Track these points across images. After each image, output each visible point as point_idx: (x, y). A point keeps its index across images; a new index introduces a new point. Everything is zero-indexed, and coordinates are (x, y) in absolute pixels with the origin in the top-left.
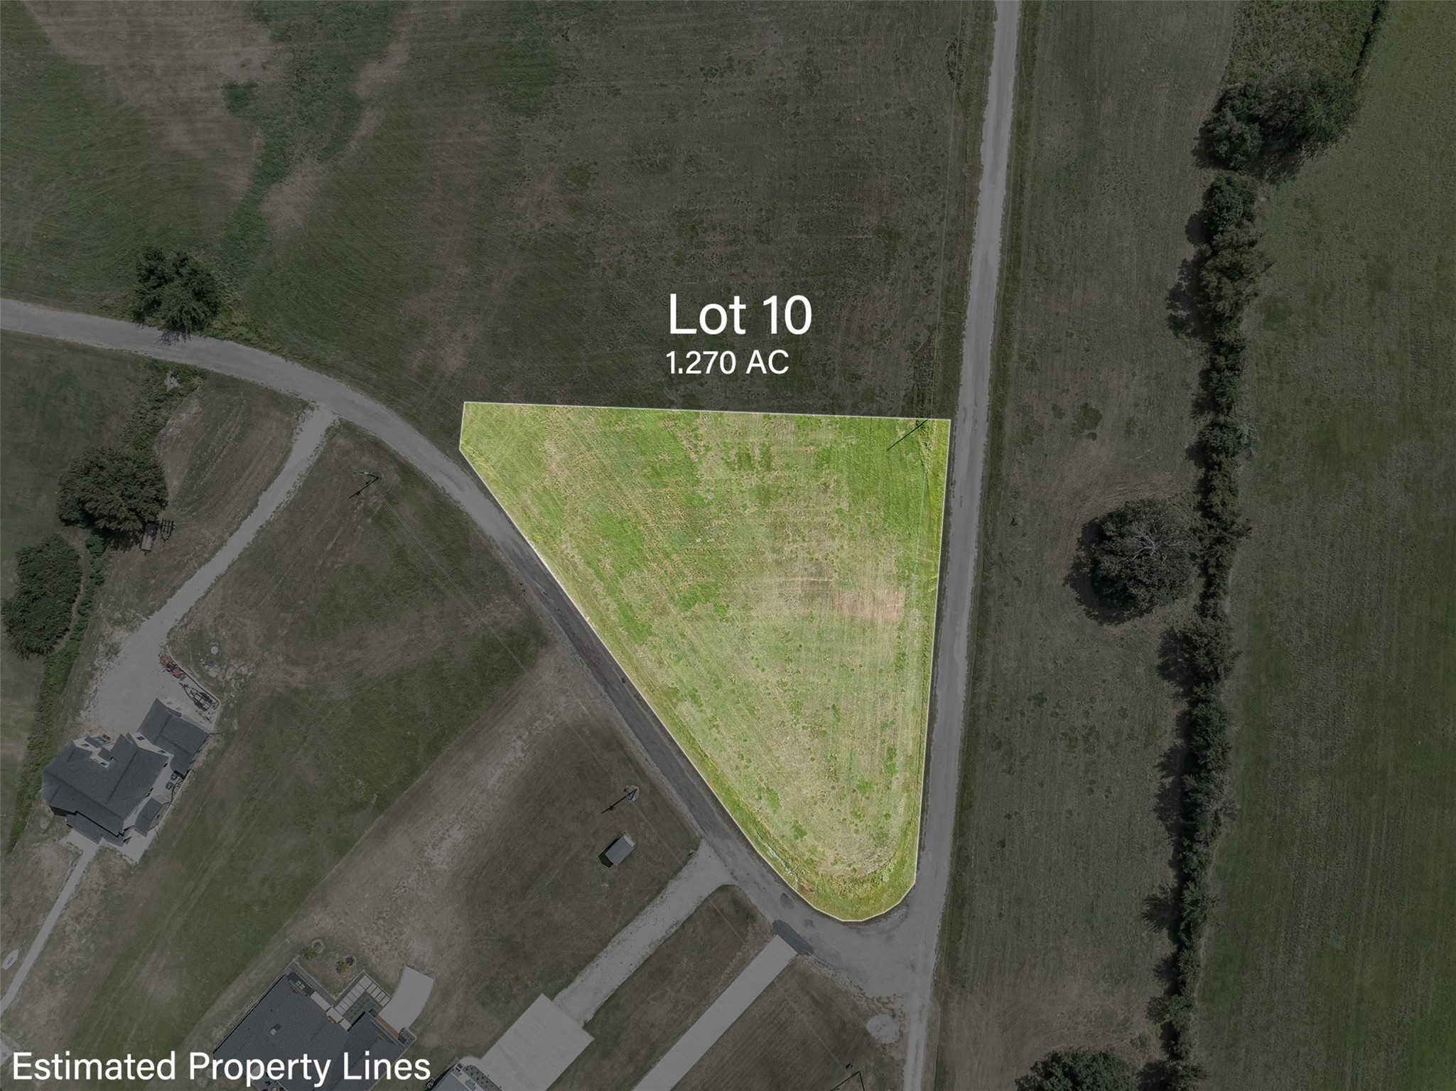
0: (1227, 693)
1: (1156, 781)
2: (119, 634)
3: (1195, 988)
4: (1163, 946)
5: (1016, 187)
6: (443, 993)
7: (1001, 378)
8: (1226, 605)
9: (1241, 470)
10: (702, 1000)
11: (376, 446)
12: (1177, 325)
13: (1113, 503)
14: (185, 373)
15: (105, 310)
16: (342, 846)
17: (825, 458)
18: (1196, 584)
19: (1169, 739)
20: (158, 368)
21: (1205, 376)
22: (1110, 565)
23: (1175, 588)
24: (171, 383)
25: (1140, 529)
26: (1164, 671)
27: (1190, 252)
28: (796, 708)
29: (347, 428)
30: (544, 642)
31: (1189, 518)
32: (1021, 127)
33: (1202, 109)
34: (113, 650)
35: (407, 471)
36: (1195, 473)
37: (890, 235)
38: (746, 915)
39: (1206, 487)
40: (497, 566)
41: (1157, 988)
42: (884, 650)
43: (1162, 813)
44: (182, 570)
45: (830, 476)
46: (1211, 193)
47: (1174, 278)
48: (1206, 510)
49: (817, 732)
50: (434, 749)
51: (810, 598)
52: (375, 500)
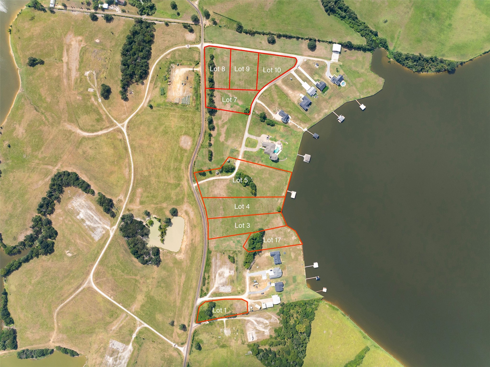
0: (281, 34)
1: (288, 39)
2: (273, 118)
3: (303, 37)
4: (300, 39)
5: (243, 47)
6: (301, 93)
7: (257, 49)
8: (275, 33)
9: (265, 32)
10: (303, 73)
11: (260, 96)
12: (254, 36)
13: (267, 41)
14: (253, 111)
15: (248, 118)
16: (290, 100)
17: (263, 62)
18: (273, 35)
19: (285, 38)
20: (253, 114)
21: (258, 34)
22: (272, 41)
23: (274, 37)
24: (254, 113)
25: (269, 39)
26: (280, 38)
27: (248, 34)
28: (281, 65)
29: (258, 98)
30: (275, 84)
31: (268, 36)
32: (238, 46)
33: (237, 33)
34: (275, 118)
35: (262, 94)
36: (265, 35)
37: (246, 56)
38: (296, 70)
39: (266, 34)
40: (269, 87)
41: (303, 40)
42: (277, 59)
43: (290, 39)
44: (269, 112)
45: (264, 62)
46: (244, 32)
47: (250, 36)
48: (268, 34)
49: (283, 64)
50: (283, 93)
51: (273, 64)
52: (264, 96)
